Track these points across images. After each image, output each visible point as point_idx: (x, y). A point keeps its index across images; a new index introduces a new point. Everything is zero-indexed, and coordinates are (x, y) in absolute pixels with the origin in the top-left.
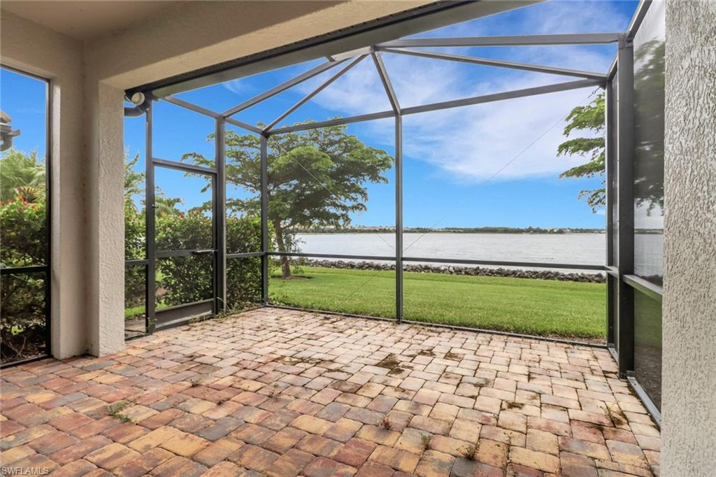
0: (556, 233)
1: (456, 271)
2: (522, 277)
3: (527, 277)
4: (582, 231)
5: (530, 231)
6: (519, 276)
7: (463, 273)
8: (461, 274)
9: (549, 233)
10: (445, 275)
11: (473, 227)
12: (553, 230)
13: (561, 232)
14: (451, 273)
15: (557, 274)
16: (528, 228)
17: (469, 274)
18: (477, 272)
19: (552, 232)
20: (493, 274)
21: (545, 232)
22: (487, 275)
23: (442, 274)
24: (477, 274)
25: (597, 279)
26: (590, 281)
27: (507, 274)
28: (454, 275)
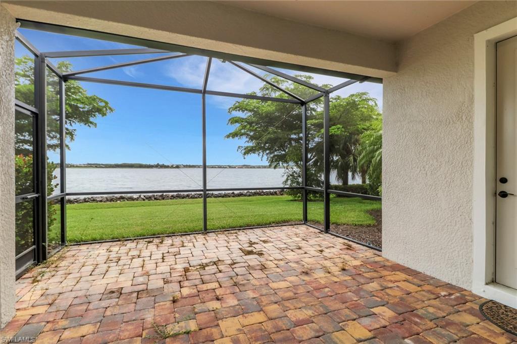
0: (174, 168)
1: (146, 198)
2: (194, 198)
3: (196, 198)
4: (190, 166)
5: (158, 166)
6: (191, 198)
7: (153, 199)
8: (152, 200)
9: (171, 168)
10: (139, 201)
11: (113, 163)
12: (173, 165)
13: (178, 167)
14: (144, 200)
15: (212, 194)
16: (156, 164)
17: (157, 199)
18: (163, 198)
19: (172, 167)
20: (174, 197)
21: (167, 167)
22: (171, 199)
23: (137, 202)
24: (163, 199)
25: (232, 195)
26: (229, 197)
27: (184, 197)
28: (147, 201)
